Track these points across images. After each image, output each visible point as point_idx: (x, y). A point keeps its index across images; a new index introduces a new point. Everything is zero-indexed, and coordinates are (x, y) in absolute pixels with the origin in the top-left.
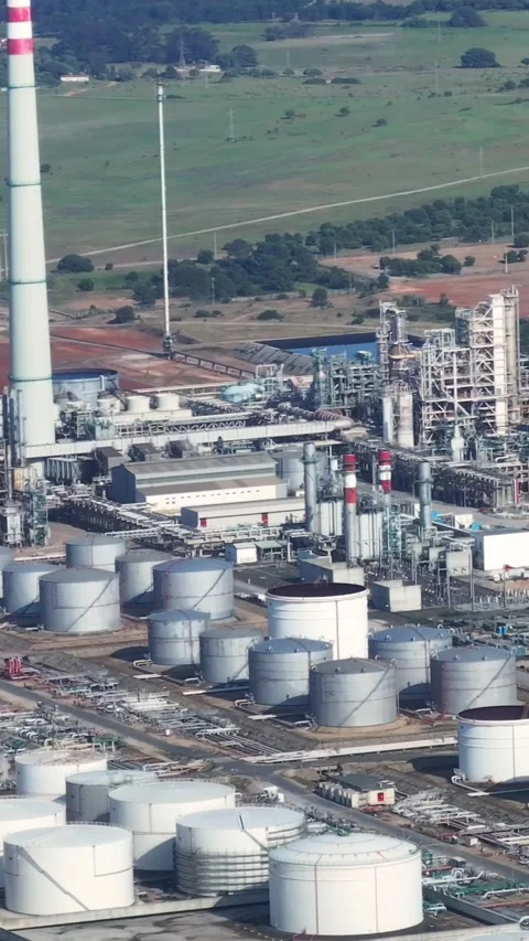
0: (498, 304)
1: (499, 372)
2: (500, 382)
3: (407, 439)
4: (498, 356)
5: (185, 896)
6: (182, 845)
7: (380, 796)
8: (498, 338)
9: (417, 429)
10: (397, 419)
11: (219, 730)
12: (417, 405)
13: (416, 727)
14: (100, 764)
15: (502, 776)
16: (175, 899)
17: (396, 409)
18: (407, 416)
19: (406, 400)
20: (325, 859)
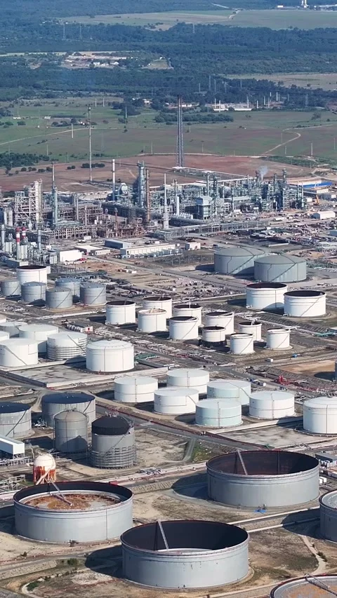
0: (37, 185)
1: (37, 204)
2: (37, 207)
3: (11, 224)
4: (37, 199)
5: (52, 360)
6: (50, 344)
7: (89, 329)
8: (36, 195)
9: (14, 221)
10: (8, 219)
11: (18, 310)
12: (14, 214)
13: (79, 308)
14: (5, 320)
15: (122, 323)
16: (49, 361)
17: (8, 215)
18: (11, 217)
19: (11, 213)
20: (107, 348)
